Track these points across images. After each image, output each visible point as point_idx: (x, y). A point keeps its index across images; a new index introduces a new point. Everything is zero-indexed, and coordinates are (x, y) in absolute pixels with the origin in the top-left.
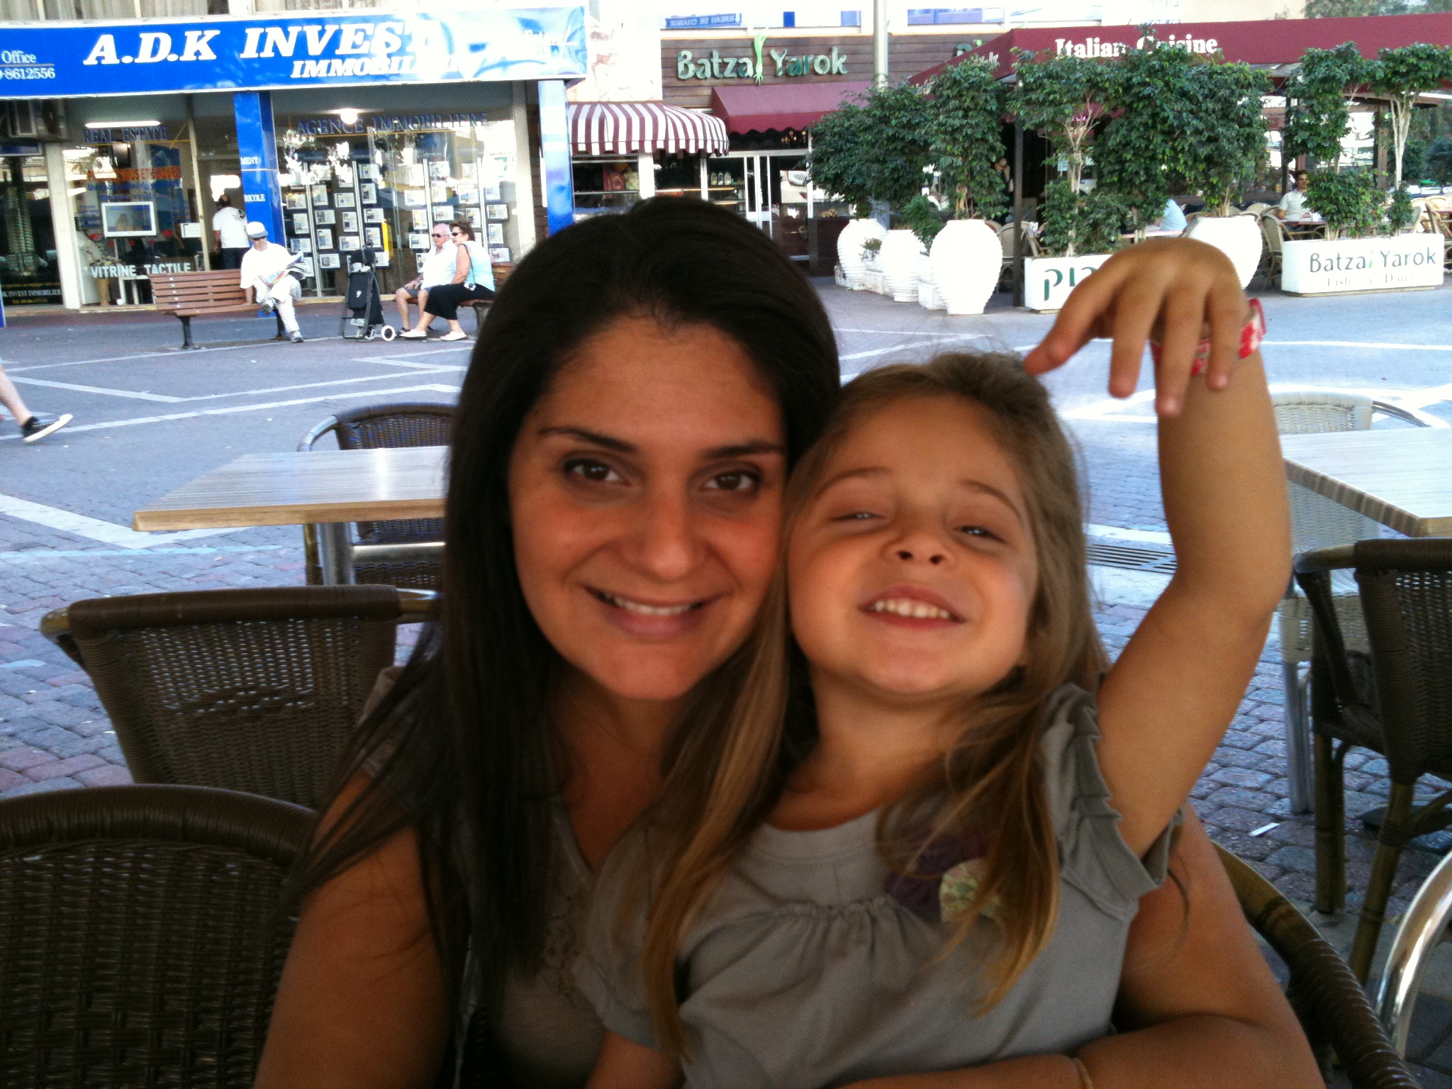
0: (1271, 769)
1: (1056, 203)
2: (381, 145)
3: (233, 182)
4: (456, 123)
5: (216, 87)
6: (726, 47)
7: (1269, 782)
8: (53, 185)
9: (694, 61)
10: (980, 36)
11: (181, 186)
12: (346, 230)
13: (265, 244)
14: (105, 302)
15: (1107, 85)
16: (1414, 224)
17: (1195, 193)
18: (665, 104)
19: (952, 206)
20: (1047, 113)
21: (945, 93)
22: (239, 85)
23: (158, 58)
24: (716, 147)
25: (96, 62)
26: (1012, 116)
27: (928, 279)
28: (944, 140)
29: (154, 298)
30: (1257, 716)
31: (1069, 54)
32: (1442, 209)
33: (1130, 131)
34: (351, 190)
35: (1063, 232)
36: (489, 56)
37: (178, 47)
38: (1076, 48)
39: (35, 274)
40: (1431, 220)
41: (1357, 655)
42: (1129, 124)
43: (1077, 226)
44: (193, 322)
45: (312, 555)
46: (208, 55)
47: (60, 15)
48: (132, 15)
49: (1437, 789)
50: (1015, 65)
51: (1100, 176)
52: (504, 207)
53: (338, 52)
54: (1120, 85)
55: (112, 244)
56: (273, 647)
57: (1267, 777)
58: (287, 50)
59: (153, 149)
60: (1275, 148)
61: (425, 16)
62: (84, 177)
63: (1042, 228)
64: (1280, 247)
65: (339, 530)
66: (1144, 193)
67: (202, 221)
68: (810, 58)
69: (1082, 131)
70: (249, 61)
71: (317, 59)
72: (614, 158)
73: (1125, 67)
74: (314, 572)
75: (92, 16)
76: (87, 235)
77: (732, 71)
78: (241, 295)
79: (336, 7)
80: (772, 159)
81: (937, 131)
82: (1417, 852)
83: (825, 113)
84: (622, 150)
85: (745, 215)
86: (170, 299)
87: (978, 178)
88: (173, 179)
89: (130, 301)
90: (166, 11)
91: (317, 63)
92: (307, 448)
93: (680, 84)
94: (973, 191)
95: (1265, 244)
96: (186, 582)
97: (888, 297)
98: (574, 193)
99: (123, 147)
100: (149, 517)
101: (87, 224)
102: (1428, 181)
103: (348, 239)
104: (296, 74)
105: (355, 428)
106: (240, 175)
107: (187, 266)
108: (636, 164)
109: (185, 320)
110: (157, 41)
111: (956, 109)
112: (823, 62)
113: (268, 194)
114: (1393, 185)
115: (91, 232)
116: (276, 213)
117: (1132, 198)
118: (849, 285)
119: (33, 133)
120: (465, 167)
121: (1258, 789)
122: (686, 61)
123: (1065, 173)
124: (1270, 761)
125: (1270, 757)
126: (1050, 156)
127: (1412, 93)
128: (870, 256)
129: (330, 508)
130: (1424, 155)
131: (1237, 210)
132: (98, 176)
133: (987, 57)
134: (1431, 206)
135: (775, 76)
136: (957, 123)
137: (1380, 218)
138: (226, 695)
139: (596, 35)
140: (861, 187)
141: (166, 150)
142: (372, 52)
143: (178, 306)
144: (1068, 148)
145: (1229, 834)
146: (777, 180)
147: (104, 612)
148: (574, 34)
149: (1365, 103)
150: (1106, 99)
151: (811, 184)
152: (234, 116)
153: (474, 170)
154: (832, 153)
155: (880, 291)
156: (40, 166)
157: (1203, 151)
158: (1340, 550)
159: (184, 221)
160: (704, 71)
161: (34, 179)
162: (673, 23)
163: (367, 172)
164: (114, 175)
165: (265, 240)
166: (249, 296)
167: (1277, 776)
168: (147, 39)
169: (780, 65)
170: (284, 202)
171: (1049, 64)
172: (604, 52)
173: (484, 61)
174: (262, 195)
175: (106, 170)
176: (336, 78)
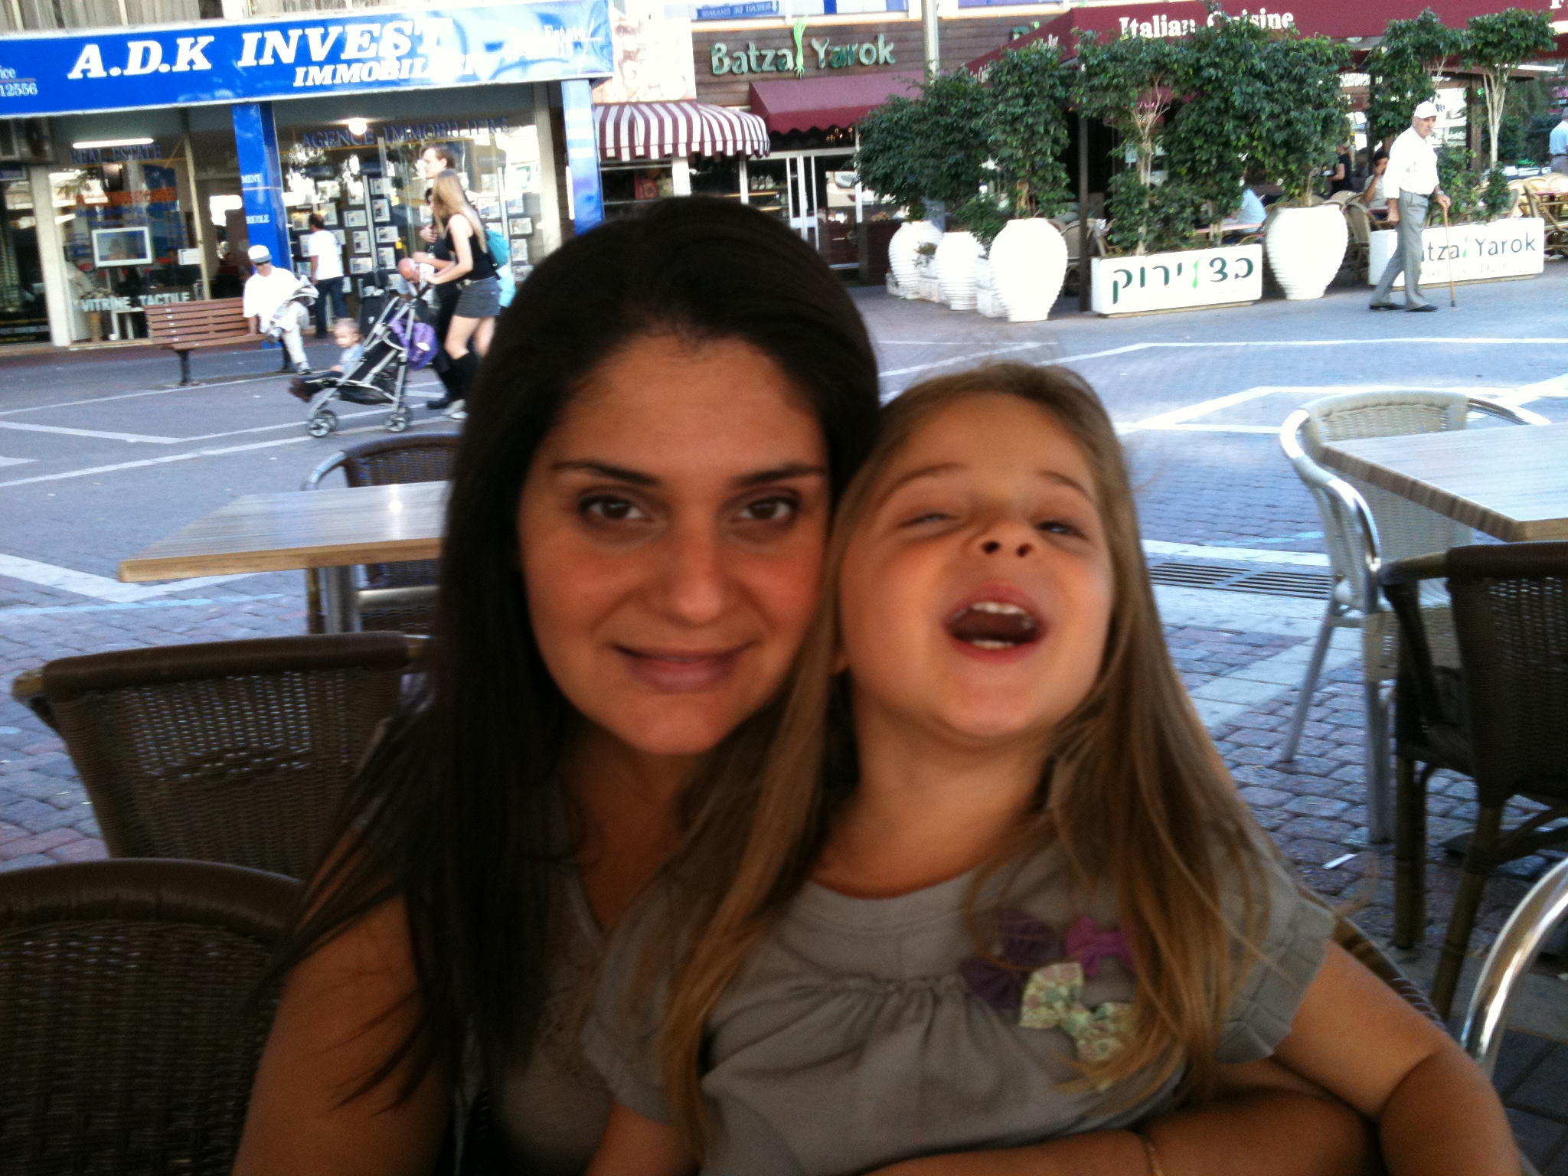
0: (1348, 796)
1: (1124, 197)
2: (393, 156)
3: (234, 202)
4: (474, 131)
5: (214, 98)
6: (764, 38)
7: (1345, 810)
8: (38, 212)
9: (729, 54)
10: (1037, 17)
11: (178, 209)
12: (358, 251)
13: (270, 269)
14: (96, 338)
15: (1176, 66)
16: (1510, 208)
17: (1275, 181)
18: (700, 103)
19: (1013, 204)
20: (1110, 99)
21: (1003, 79)
22: (239, 96)
23: (149, 69)
24: (756, 148)
25: (81, 76)
26: (1074, 104)
27: (987, 284)
28: (1004, 132)
29: (150, 331)
30: (1334, 741)
31: (1134, 33)
32: (1541, 191)
33: (1200, 116)
34: (362, 207)
35: (1132, 228)
36: (509, 54)
37: (170, 56)
38: (1143, 25)
39: (21, 310)
40: (1530, 203)
41: (1446, 671)
42: (1201, 109)
43: (1147, 222)
44: (192, 357)
45: (315, 602)
46: (203, 64)
47: (40, 22)
48: (118, 22)
49: (1526, 812)
50: (1078, 46)
51: (1171, 165)
52: (527, 220)
53: (343, 56)
54: (1190, 66)
55: (104, 276)
56: (267, 703)
57: (1342, 805)
58: (288, 56)
59: (148, 171)
60: (1360, 130)
61: (436, 14)
62: (72, 202)
63: (1110, 225)
64: (1366, 238)
65: (344, 575)
66: (1219, 183)
67: (201, 247)
68: (855, 48)
69: (1150, 118)
70: (247, 69)
71: (321, 65)
72: (645, 164)
73: (1193, 47)
74: (316, 620)
75: (75, 24)
76: (77, 266)
77: (771, 64)
78: (243, 325)
79: (339, 7)
80: (817, 159)
81: (995, 122)
82: (1504, 879)
83: (872, 108)
84: (655, 155)
85: (788, 221)
86: (167, 332)
87: (1041, 173)
88: (169, 201)
89: (124, 335)
90: (155, 18)
91: (321, 70)
92: (311, 486)
93: (716, 80)
94: (1036, 188)
95: (1351, 235)
96: (177, 637)
97: (944, 306)
98: (603, 204)
99: (115, 168)
100: (134, 567)
101: (76, 253)
102: (1525, 162)
103: (360, 261)
104: (299, 82)
105: (365, 464)
106: (241, 194)
107: (185, 295)
108: (670, 169)
109: (184, 354)
110: (146, 51)
111: (1017, 96)
112: (868, 52)
113: (273, 215)
114: (1488, 166)
115: (82, 262)
116: (281, 234)
117: (1207, 189)
118: (902, 294)
119: (16, 156)
120: (485, 178)
121: (1334, 819)
122: (720, 55)
123: (1134, 165)
124: (1347, 788)
125: (1348, 783)
126: (1117, 146)
127: (1506, 66)
128: (924, 261)
129: (333, 550)
130: (1521, 134)
131: (1319, 199)
132: (88, 201)
133: (1046, 40)
134: (1529, 187)
135: (818, 68)
136: (1019, 111)
137: (1474, 203)
138: (213, 758)
139: (622, 29)
140: (914, 187)
141: (160, 169)
142: (380, 55)
143: (176, 339)
144: (1136, 138)
145: (1301, 868)
146: (822, 183)
147: (82, 671)
148: (599, 27)
149: (1458, 78)
150: (1176, 82)
151: (859, 186)
152: (233, 131)
153: (495, 181)
154: (882, 151)
155: (935, 299)
156: (25, 192)
157: (1279, 137)
158: (1428, 558)
159: (182, 247)
160: (740, 66)
161: (19, 207)
162: (704, 14)
163: (378, 187)
164: (105, 200)
165: (268, 265)
166: (252, 325)
167: (1354, 804)
168: (136, 49)
169: (822, 55)
170: (290, 223)
171: (1113, 45)
172: (631, 48)
173: (502, 61)
174: (266, 216)
175: (96, 193)
176: (343, 85)
